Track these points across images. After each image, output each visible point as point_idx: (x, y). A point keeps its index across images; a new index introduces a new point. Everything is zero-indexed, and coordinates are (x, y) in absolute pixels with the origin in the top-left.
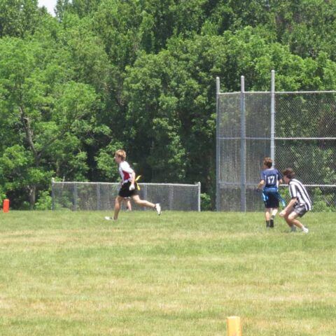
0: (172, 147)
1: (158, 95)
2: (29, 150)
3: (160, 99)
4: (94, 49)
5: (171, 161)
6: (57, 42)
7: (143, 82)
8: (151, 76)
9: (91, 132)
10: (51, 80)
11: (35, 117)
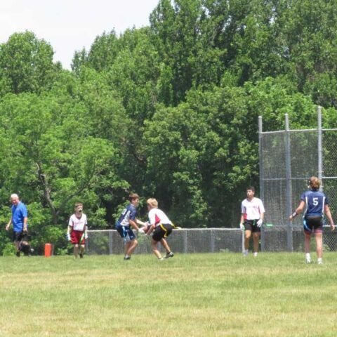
0: (194, 202)
1: (177, 148)
2: (47, 207)
3: (180, 152)
4: (111, 103)
5: (193, 215)
6: (74, 97)
7: (162, 135)
8: (170, 129)
9: (110, 187)
10: (68, 135)
11: (52, 174)
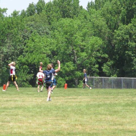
0: (133, 63)
1: (128, 42)
2: (75, 64)
3: (128, 43)
4: (102, 23)
5: (133, 68)
6: (87, 20)
7: (122, 36)
8: (125, 34)
9: (100, 56)
10: (84, 35)
11: (78, 51)
